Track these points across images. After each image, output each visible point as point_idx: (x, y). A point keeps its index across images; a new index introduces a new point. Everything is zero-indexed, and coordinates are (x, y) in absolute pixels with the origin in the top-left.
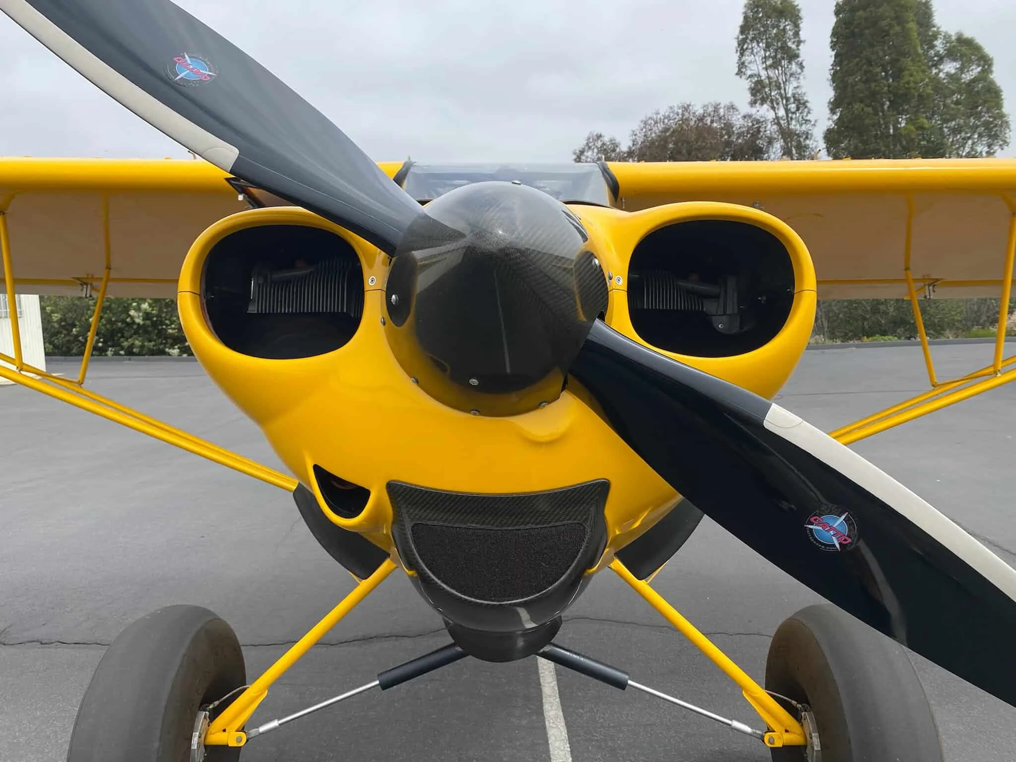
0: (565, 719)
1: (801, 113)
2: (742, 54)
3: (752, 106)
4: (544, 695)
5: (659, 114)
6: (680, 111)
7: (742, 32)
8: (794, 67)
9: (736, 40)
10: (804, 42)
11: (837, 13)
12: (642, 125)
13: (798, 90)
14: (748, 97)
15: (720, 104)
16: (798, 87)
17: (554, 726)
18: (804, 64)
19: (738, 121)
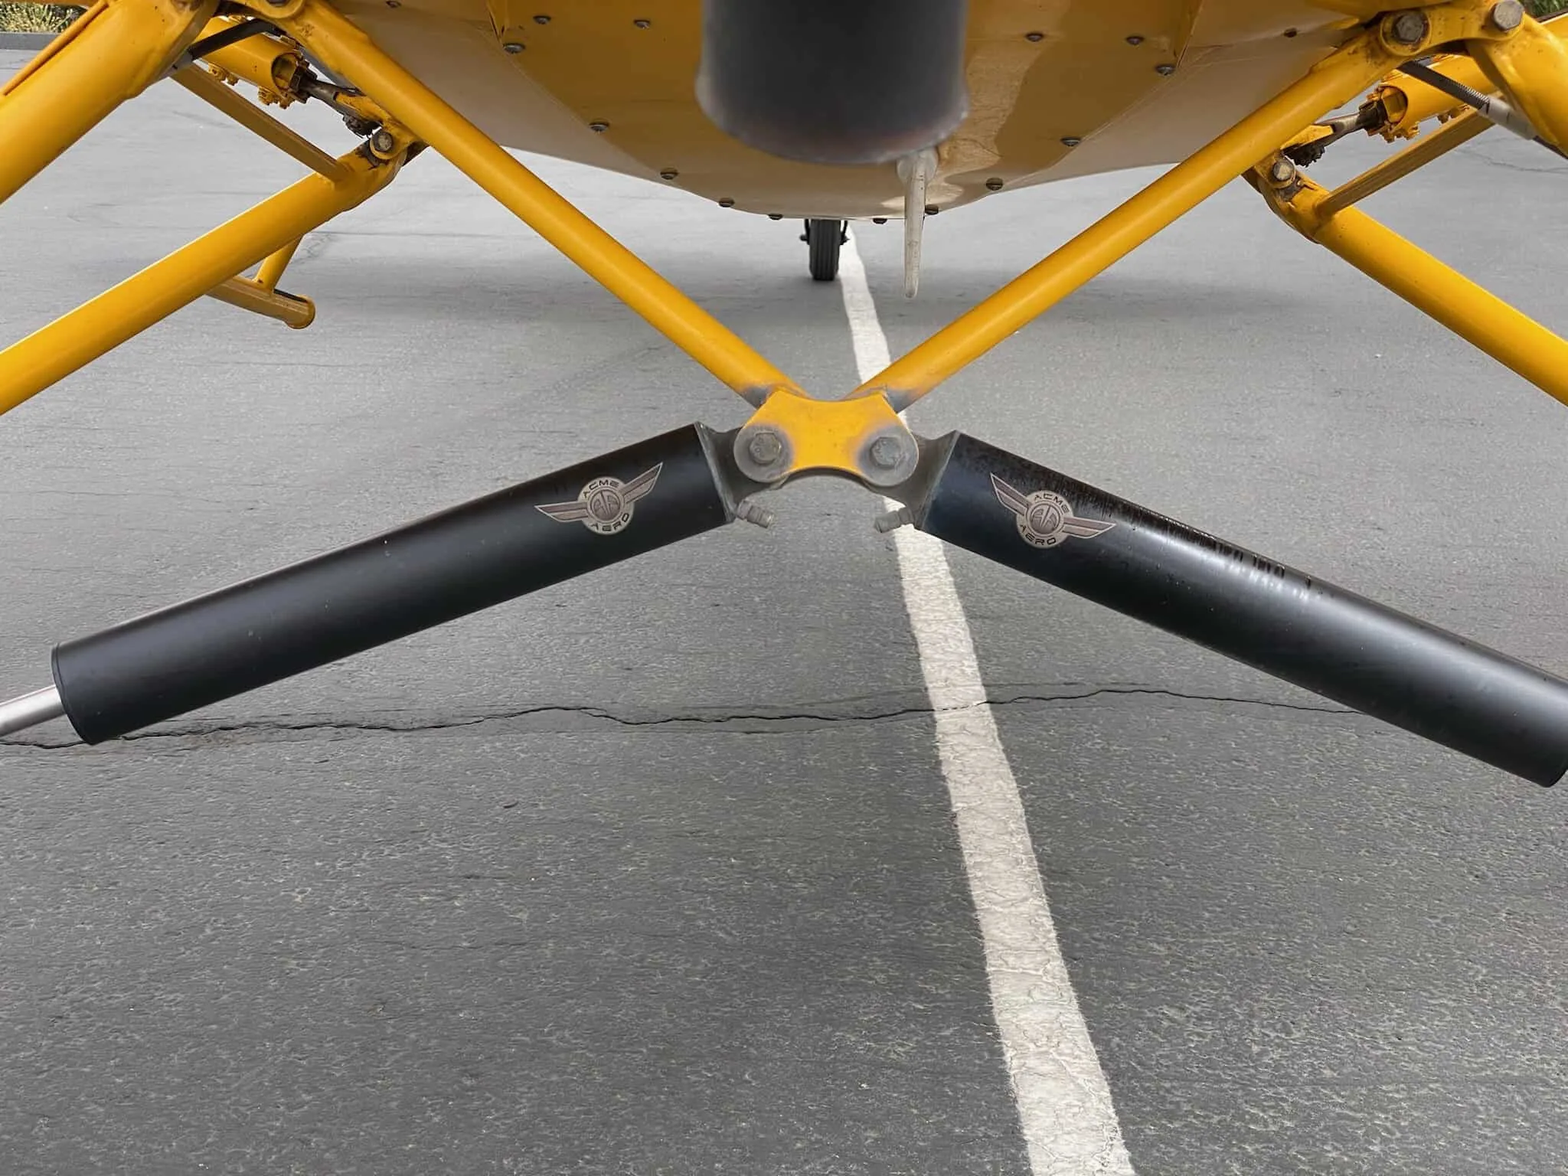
0: (1095, 1039)
4: (990, 948)
17: (1047, 1068)
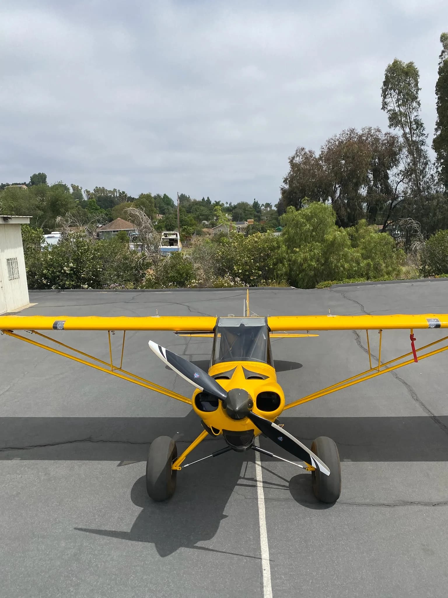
1: (419, 130)
2: (385, 97)
3: (390, 128)
5: (336, 136)
6: (349, 133)
7: (385, 85)
8: (415, 104)
9: (381, 89)
10: (421, 89)
11: (439, 73)
12: (327, 143)
13: (417, 117)
14: (388, 123)
15: (371, 128)
16: (417, 116)
18: (420, 102)
19: (382, 137)
